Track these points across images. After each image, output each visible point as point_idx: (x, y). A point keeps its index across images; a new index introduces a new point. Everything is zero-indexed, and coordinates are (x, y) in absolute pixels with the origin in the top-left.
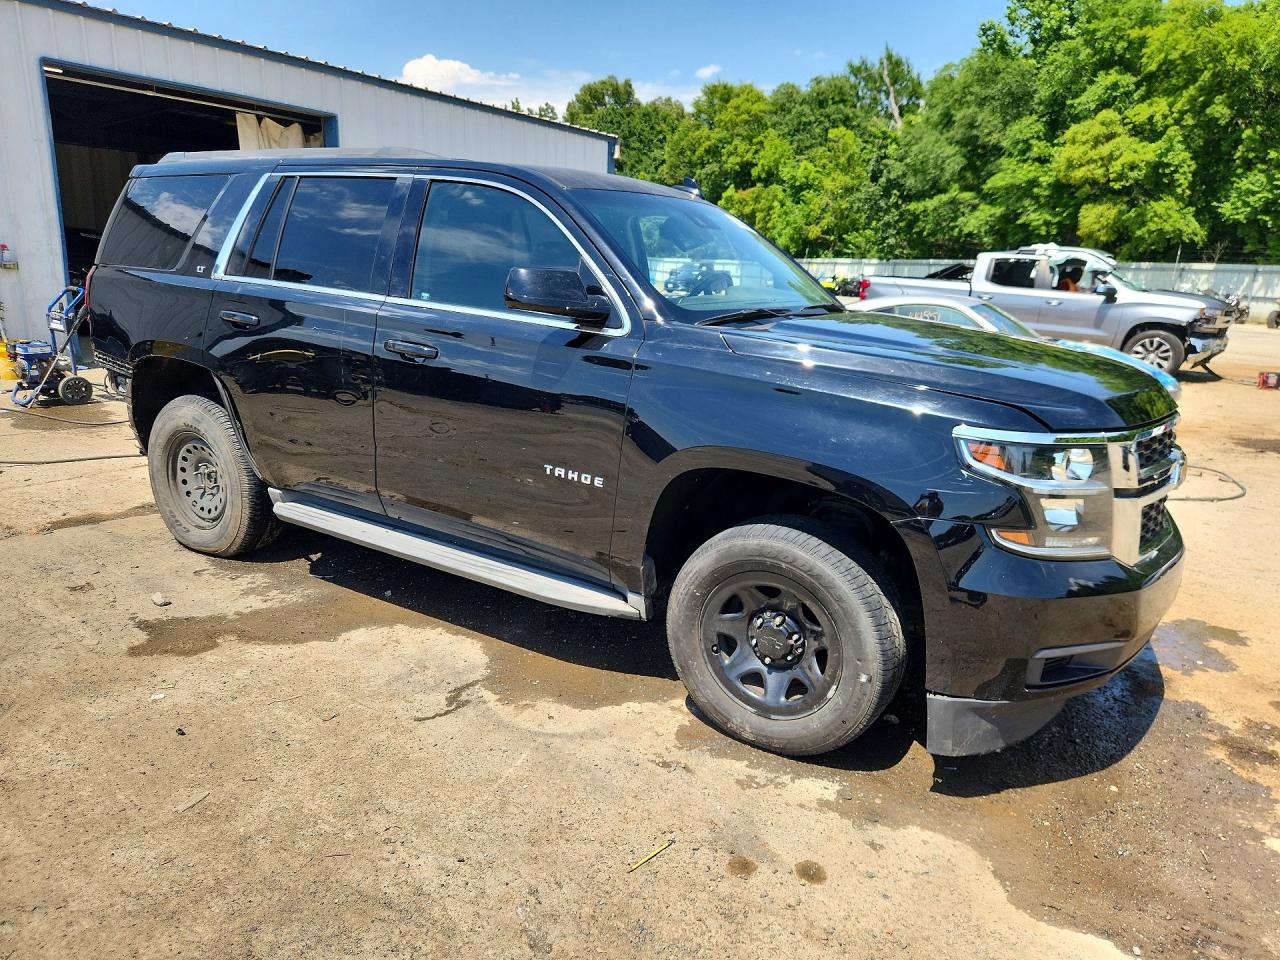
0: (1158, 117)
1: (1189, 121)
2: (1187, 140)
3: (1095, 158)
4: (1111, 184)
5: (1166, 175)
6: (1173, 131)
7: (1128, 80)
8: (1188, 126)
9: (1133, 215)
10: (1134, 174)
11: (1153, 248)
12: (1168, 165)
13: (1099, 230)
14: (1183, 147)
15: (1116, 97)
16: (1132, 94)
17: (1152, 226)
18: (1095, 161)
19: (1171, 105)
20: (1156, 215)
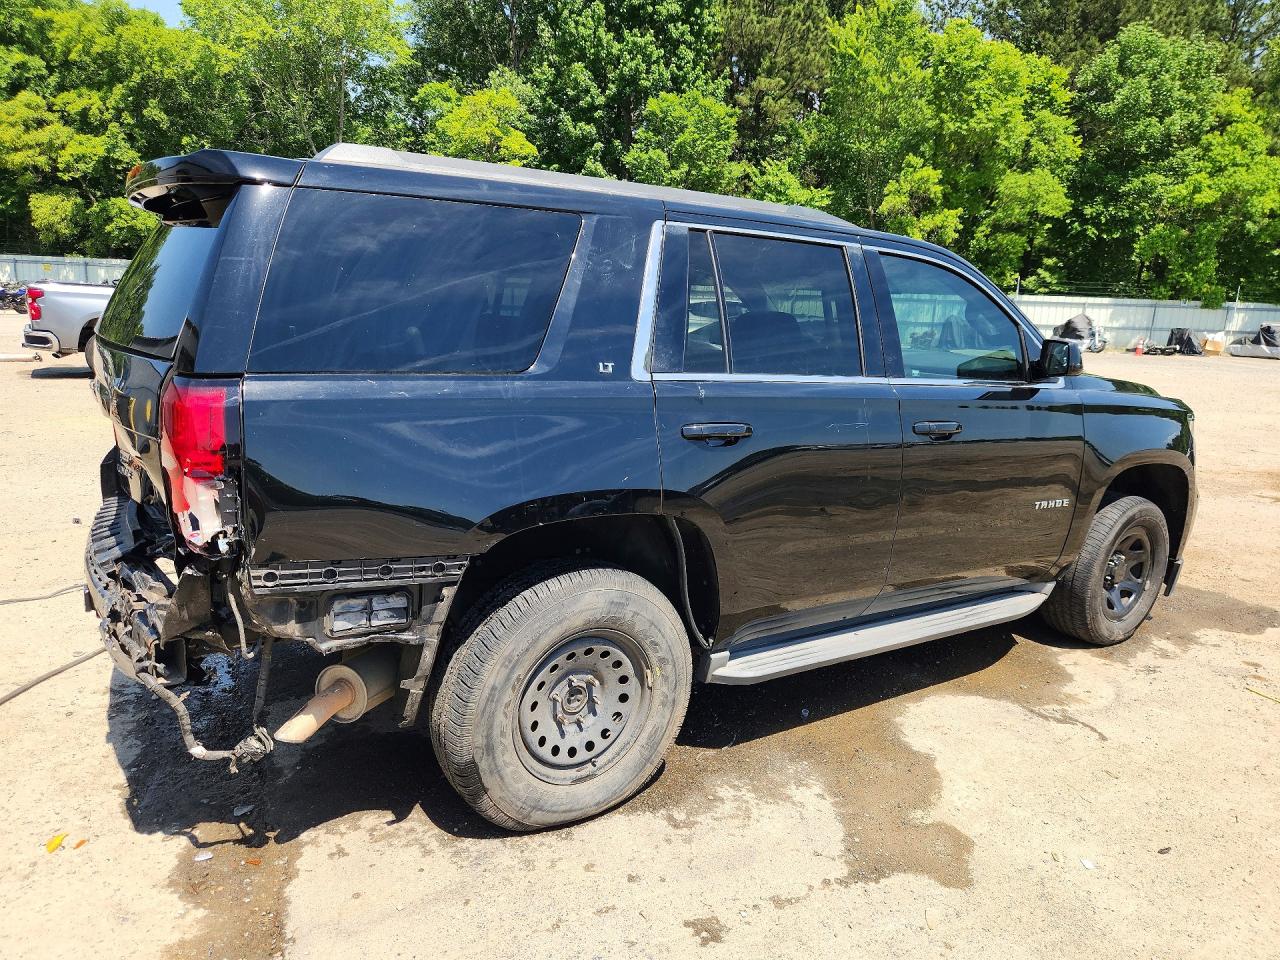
0: (94, 110)
1: (128, 119)
2: (131, 138)
3: (30, 143)
4: (60, 174)
5: (119, 172)
6: (114, 127)
7: (36, 63)
8: (129, 124)
9: (98, 210)
10: (82, 166)
11: (127, 244)
12: (118, 162)
13: (59, 223)
14: (128, 145)
15: (28, 79)
16: (46, 79)
17: (122, 223)
18: (31, 147)
19: (104, 100)
20: (121, 212)
